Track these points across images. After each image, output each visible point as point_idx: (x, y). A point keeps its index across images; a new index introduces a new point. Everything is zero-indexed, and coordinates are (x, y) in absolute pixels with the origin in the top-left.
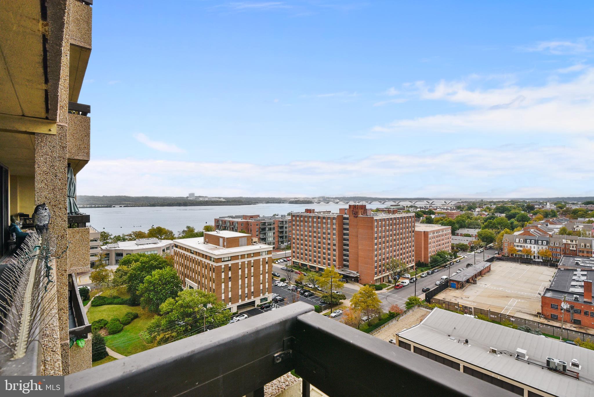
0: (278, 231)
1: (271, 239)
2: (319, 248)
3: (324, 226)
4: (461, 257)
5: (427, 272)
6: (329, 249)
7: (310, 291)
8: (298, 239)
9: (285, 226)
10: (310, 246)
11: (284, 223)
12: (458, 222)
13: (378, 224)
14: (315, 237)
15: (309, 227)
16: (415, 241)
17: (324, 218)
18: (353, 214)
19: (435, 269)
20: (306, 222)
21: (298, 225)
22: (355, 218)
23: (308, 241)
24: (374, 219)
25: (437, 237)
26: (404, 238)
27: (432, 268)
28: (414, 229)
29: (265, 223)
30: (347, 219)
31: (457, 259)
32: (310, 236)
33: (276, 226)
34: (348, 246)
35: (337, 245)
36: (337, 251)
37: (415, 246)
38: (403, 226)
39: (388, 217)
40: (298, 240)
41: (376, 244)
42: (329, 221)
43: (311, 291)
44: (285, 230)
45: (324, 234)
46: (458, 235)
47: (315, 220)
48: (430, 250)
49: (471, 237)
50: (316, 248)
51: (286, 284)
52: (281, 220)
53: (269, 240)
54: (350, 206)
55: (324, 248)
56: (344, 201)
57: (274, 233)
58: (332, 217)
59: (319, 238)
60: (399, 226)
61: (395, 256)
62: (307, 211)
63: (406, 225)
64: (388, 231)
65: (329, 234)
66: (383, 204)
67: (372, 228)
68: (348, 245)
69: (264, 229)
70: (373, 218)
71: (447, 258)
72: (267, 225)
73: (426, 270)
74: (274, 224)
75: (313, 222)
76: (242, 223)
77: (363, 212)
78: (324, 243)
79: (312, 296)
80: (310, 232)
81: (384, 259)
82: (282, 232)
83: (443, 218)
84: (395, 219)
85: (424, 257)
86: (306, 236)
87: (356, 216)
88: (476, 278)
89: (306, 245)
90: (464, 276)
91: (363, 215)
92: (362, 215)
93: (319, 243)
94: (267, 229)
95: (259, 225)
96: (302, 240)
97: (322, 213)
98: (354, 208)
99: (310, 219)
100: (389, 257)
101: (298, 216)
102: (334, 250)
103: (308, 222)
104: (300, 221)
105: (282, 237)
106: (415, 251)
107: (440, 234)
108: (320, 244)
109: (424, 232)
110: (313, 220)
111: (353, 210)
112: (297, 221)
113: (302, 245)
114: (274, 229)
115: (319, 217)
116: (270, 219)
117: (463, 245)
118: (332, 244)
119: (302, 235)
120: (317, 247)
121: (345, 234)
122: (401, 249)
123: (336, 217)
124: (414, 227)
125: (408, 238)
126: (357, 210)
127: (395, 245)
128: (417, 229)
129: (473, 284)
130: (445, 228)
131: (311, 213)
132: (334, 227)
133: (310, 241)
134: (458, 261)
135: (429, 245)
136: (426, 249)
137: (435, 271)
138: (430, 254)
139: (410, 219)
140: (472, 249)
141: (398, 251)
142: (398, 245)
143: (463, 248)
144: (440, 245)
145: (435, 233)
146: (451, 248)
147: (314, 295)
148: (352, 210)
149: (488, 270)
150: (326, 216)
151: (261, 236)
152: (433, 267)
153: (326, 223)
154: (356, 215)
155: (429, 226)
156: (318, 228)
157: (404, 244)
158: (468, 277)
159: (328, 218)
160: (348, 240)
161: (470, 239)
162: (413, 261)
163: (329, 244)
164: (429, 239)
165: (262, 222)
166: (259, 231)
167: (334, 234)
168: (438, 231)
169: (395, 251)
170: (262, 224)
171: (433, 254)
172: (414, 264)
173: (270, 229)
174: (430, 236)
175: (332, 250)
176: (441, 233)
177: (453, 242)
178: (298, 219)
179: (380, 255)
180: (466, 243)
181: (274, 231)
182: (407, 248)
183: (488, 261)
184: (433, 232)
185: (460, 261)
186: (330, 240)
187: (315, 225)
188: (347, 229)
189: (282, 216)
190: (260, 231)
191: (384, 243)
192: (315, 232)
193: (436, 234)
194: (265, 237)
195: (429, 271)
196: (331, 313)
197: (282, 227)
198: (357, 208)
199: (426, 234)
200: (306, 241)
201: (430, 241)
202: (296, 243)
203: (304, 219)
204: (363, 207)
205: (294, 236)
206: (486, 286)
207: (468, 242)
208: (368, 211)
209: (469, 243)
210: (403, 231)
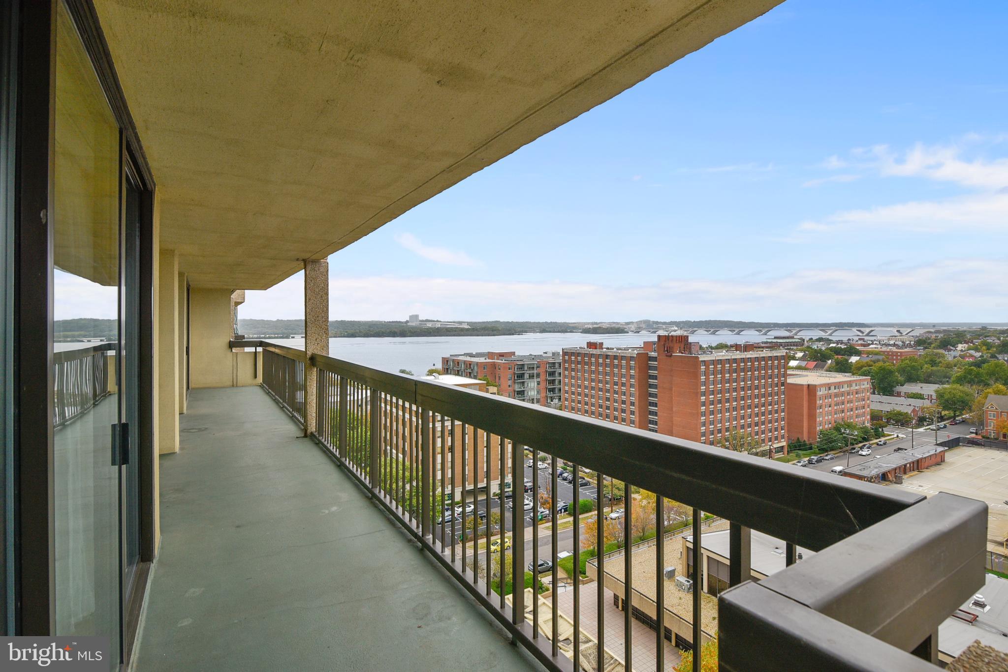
0: (546, 380)
1: (533, 393)
2: (608, 408)
3: (616, 370)
4: (892, 437)
5: (808, 458)
6: (623, 411)
7: (584, 479)
8: (573, 393)
9: (558, 371)
10: (593, 405)
11: (557, 366)
12: (902, 371)
13: (707, 368)
14: (601, 390)
15: (592, 372)
16: (786, 402)
17: (615, 357)
18: (664, 351)
19: (827, 455)
20: (586, 363)
21: (573, 370)
22: (668, 358)
23: (590, 397)
24: (700, 360)
25: (836, 395)
26: (764, 396)
27: (820, 454)
28: (786, 379)
29: (523, 365)
30: (655, 359)
31: (883, 439)
32: (593, 389)
33: (541, 370)
34: (656, 407)
35: (637, 404)
36: (637, 414)
37: (786, 410)
38: (760, 373)
39: (729, 358)
40: (574, 395)
41: (704, 404)
42: (624, 362)
43: (586, 478)
44: (559, 378)
45: (615, 385)
46: (899, 395)
47: (601, 361)
48: (821, 419)
49: (923, 399)
50: (602, 408)
51: (546, 465)
52: (551, 361)
53: (529, 394)
54: (659, 337)
55: (615, 409)
56: (649, 330)
57: (538, 383)
58: (629, 355)
59: (608, 391)
60: (753, 374)
61: (743, 427)
62: (591, 345)
63: (766, 373)
64: (729, 381)
65: (623, 384)
66: (738, 334)
67: (696, 375)
68: (655, 405)
69: (521, 376)
70: (698, 358)
71: (844, 433)
72: (526, 368)
73: (805, 456)
74: (538, 367)
75: (598, 365)
76: (483, 366)
77: (682, 348)
78: (615, 401)
79: (586, 485)
80: (592, 380)
81: (720, 431)
82: (553, 382)
83: (872, 363)
84: (743, 360)
85: (809, 433)
86: (586, 387)
87: (669, 354)
88: (905, 473)
89: (586, 404)
90: (876, 468)
91: (682, 353)
92: (680, 352)
93: (608, 399)
94: (527, 376)
95: (513, 370)
96: (579, 394)
97: (615, 349)
98: (665, 341)
99: (593, 360)
100: (731, 429)
101: (572, 354)
102: (632, 413)
103: (590, 364)
104: (576, 363)
105: (552, 390)
106: (786, 420)
107: (843, 390)
108: (609, 401)
109: (809, 385)
110: (597, 361)
111: (664, 345)
112: (571, 362)
113: (579, 402)
114: (538, 375)
115: (607, 356)
116: (533, 359)
117: (900, 414)
118: (628, 403)
119: (579, 386)
120: (604, 407)
121: (651, 386)
122: (757, 415)
123: (635, 356)
124: (785, 375)
125: (770, 395)
126: (671, 345)
127: (743, 408)
128: (790, 380)
129: (895, 483)
130: (854, 380)
131: (596, 348)
132: (632, 372)
133: (593, 397)
134: (882, 443)
135: (818, 411)
136: (812, 416)
137: (827, 458)
138: (821, 428)
139: (776, 362)
140: (921, 421)
141: (750, 418)
142: (749, 407)
143: (901, 420)
144: (843, 411)
145: (833, 388)
146: (869, 417)
147: (589, 485)
148: (663, 343)
149: (938, 461)
150: (618, 354)
151: (517, 388)
152: (823, 450)
153: (619, 366)
154: (669, 352)
155: (824, 375)
156: (606, 374)
157: (763, 406)
158: (883, 470)
159: (623, 358)
160: (655, 396)
161: (918, 403)
162: (783, 437)
163: (624, 402)
164: (818, 398)
165: (517, 364)
166: (513, 379)
167: (631, 386)
168: (838, 385)
169: (743, 418)
170: (520, 367)
171: (826, 426)
172: (784, 444)
173: (531, 377)
174: (819, 393)
175: (628, 412)
176: (845, 388)
177: (876, 407)
178: (573, 358)
179: (712, 423)
180: (909, 410)
181: (539, 380)
182: (770, 413)
183: (941, 444)
184: (828, 386)
185: (885, 444)
186: (625, 395)
187: (601, 369)
188: (655, 378)
189: (554, 354)
190: (515, 380)
191: (720, 402)
192: (600, 381)
193: (833, 391)
194: (523, 389)
195: (812, 457)
196: (612, 512)
197: (552, 374)
198: (672, 340)
199: (811, 389)
200: (586, 396)
201: (819, 402)
202: (570, 400)
203: (583, 359)
204: (683, 340)
205: (567, 388)
206: (921, 489)
207: (912, 408)
208: (693, 347)
209: (914, 411)
210: (760, 382)
